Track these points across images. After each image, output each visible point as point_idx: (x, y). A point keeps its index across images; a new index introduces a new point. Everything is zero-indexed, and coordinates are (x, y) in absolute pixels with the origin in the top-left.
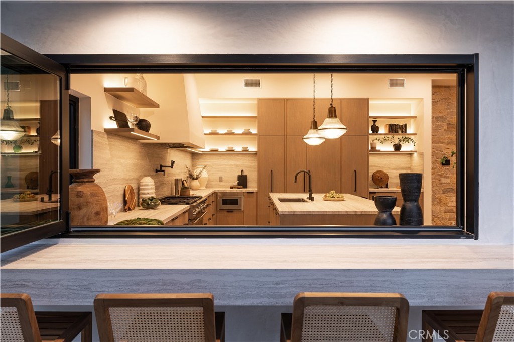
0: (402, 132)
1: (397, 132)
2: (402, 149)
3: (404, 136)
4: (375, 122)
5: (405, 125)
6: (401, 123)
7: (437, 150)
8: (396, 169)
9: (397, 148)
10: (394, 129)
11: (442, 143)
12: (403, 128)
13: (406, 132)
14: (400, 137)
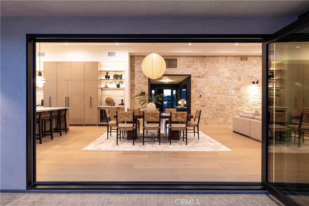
0: (120, 79)
1: (118, 78)
2: (120, 87)
3: (121, 81)
4: (107, 73)
5: (121, 75)
6: (120, 74)
7: (139, 87)
8: (120, 97)
9: (118, 86)
10: (116, 77)
11: (141, 84)
12: (121, 77)
13: (121, 78)
14: (119, 81)
